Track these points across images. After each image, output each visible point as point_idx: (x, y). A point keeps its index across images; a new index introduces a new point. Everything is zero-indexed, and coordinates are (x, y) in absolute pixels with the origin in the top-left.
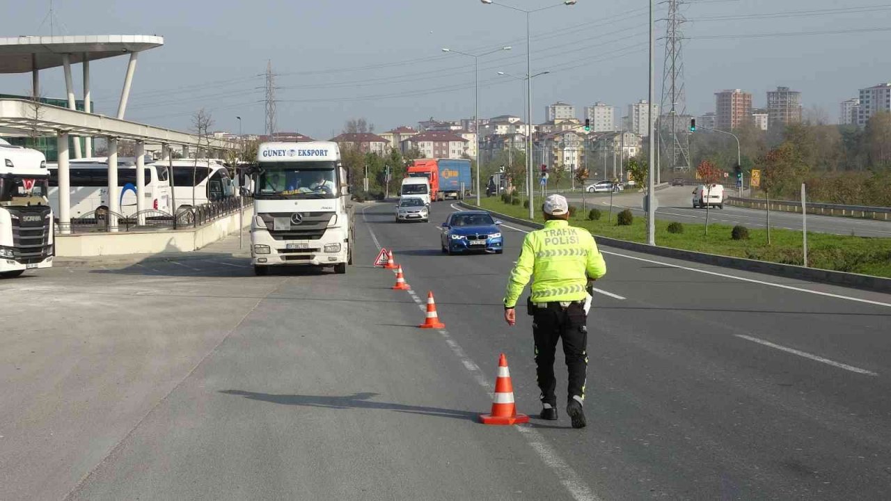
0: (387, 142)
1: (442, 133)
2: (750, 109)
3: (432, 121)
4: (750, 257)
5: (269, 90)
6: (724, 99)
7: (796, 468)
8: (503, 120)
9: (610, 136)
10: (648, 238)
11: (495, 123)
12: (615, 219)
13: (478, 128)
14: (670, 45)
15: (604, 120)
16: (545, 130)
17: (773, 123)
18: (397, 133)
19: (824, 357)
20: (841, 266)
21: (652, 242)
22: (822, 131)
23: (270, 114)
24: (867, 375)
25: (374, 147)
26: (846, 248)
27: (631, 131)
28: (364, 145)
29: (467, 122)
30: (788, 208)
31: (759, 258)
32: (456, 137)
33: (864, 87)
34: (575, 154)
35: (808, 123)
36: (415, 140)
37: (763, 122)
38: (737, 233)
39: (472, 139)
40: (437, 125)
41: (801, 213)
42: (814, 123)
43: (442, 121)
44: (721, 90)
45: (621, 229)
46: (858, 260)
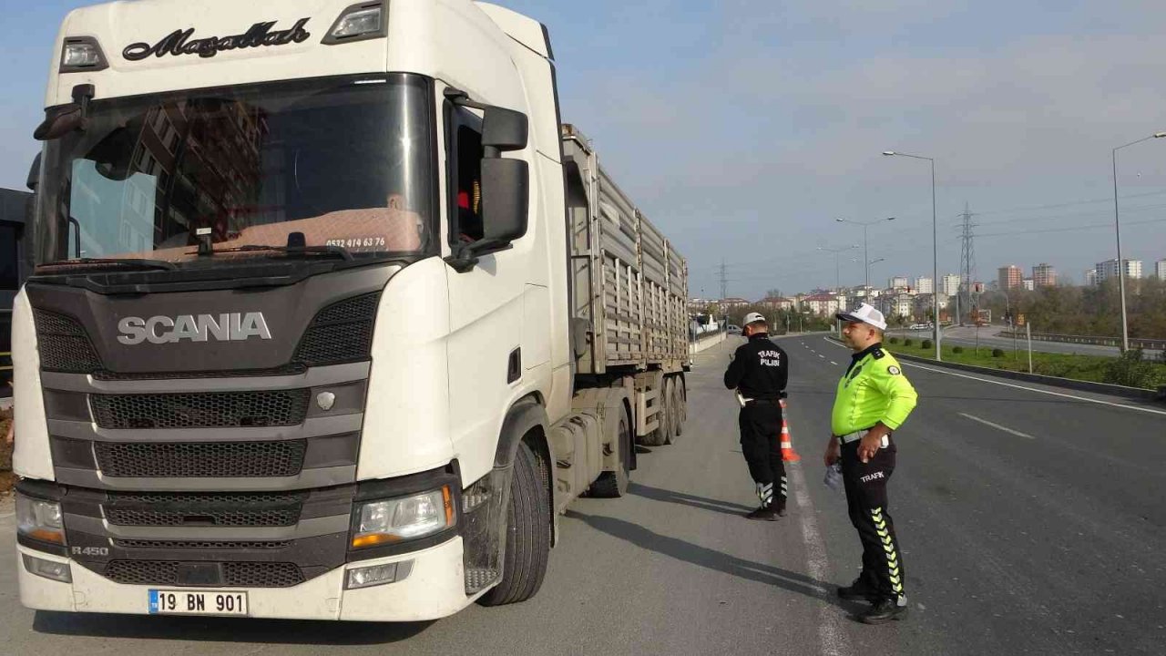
0: (791, 302)
1: (824, 296)
2: (1021, 277)
3: (819, 290)
4: (1000, 368)
5: (723, 274)
6: (1004, 272)
7: (942, 490)
8: (861, 288)
9: (929, 296)
10: (935, 357)
11: (856, 290)
12: (920, 345)
13: (846, 294)
14: (965, 241)
15: (925, 286)
16: (887, 293)
17: (1038, 286)
18: (798, 296)
19: (1005, 427)
20: (1058, 373)
21: (939, 359)
22: (1070, 291)
23: (724, 287)
24: (1027, 438)
25: (784, 305)
26: (1068, 363)
27: (943, 293)
28: (779, 303)
29: (840, 289)
30: (1040, 338)
31: (1005, 368)
32: (833, 298)
33: (1100, 262)
34: (907, 307)
35: (1061, 285)
36: (808, 300)
37: (1030, 285)
38: (997, 353)
39: (843, 300)
40: (821, 291)
41: (1027, 339)
42: (1064, 285)
43: (824, 290)
44: (1001, 267)
45: (925, 351)
46: (1070, 369)
